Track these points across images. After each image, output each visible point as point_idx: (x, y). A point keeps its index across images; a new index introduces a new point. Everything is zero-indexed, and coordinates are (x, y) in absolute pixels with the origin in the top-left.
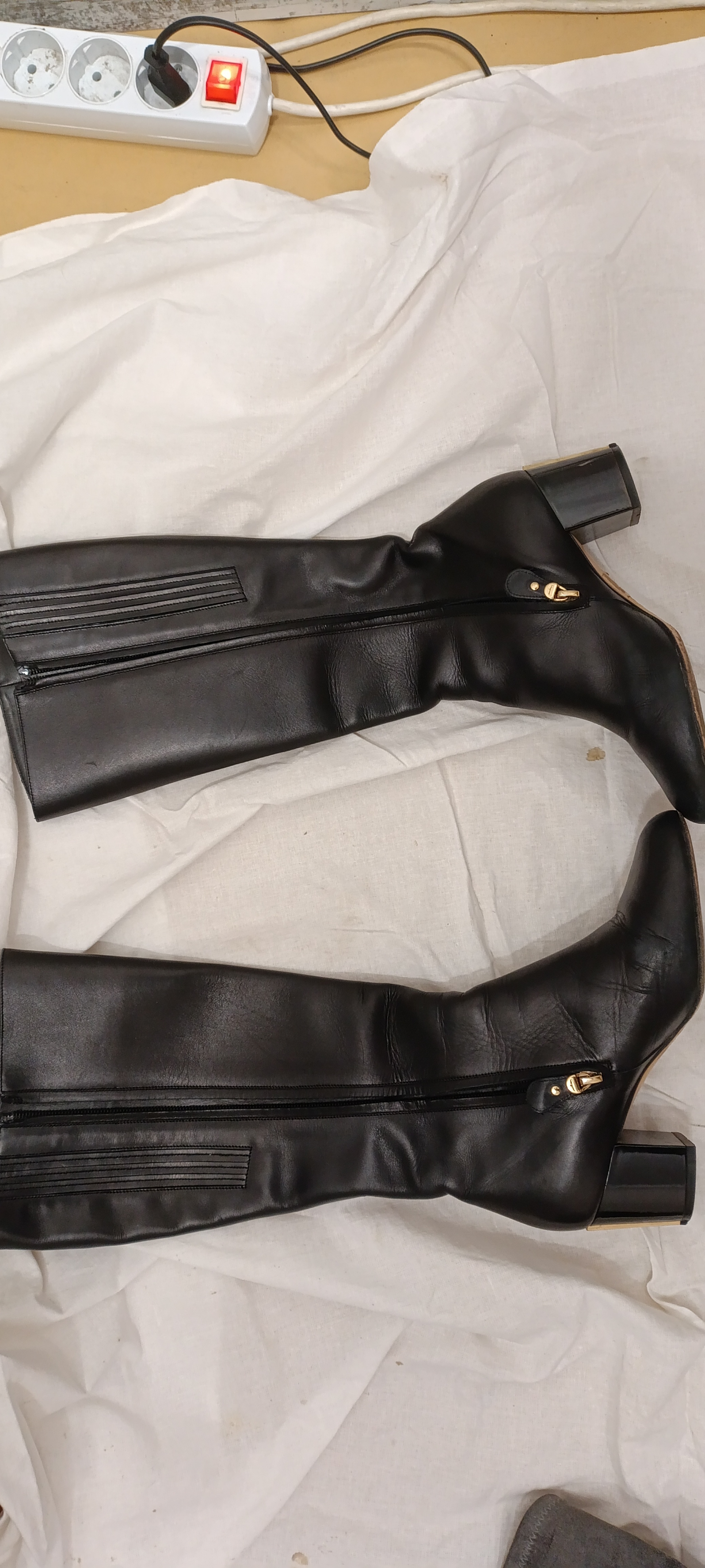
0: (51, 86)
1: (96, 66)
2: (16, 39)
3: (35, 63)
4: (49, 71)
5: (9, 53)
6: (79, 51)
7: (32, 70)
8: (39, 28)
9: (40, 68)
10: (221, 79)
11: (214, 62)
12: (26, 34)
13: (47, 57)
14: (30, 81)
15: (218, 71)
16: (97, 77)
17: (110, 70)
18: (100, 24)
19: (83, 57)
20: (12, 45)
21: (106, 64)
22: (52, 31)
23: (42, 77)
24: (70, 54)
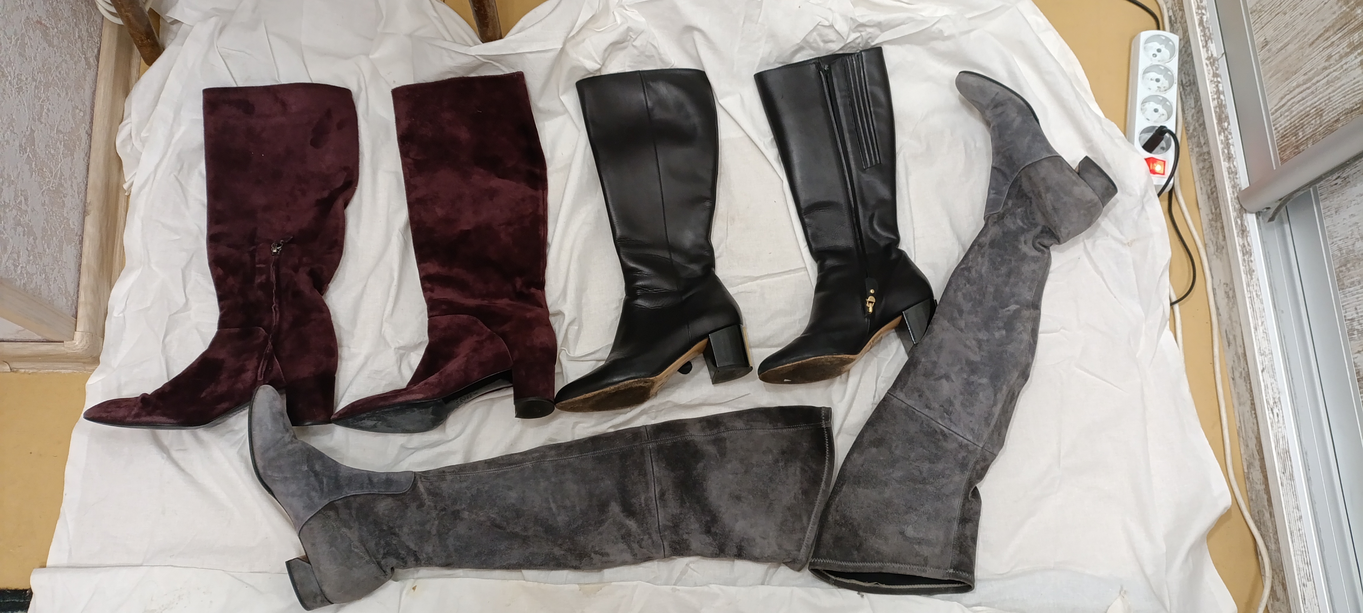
0: (1150, 89)
1: (1161, 110)
2: (1170, 71)
3: (1161, 82)
4: (1157, 88)
5: (1163, 68)
6: (1167, 100)
7: (1158, 80)
8: (1176, 81)
9: (1159, 84)
10: (1155, 165)
11: (1164, 162)
12: (1173, 76)
13: (1164, 87)
14: (1151, 79)
15: (1160, 165)
16: (1156, 111)
17: (1160, 117)
18: (1186, 115)
19: (1164, 101)
20: (1167, 70)
21: (1163, 115)
22: (1175, 86)
23: (1155, 85)
24: (1163, 95)
